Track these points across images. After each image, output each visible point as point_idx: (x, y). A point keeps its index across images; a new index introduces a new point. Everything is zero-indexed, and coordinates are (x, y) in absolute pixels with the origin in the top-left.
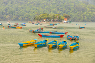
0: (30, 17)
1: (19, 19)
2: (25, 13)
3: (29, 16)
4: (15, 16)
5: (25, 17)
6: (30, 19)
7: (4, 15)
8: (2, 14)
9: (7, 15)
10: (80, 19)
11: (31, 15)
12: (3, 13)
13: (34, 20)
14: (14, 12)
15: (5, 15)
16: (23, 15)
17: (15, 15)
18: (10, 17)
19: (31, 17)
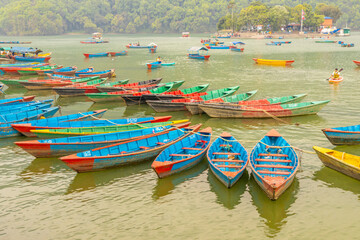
0: (186, 20)
1: (153, 25)
2: (170, 6)
3: (183, 15)
4: (139, 17)
5: (170, 20)
6: (186, 24)
7: (105, 14)
8: (101, 12)
9: (115, 13)
10: (349, 21)
11: (190, 11)
12: (103, 9)
13: (220, 28)
14: (135, 4)
15: (109, 16)
16: (164, 14)
17: (138, 13)
18: (126, 21)
19: (191, 18)
